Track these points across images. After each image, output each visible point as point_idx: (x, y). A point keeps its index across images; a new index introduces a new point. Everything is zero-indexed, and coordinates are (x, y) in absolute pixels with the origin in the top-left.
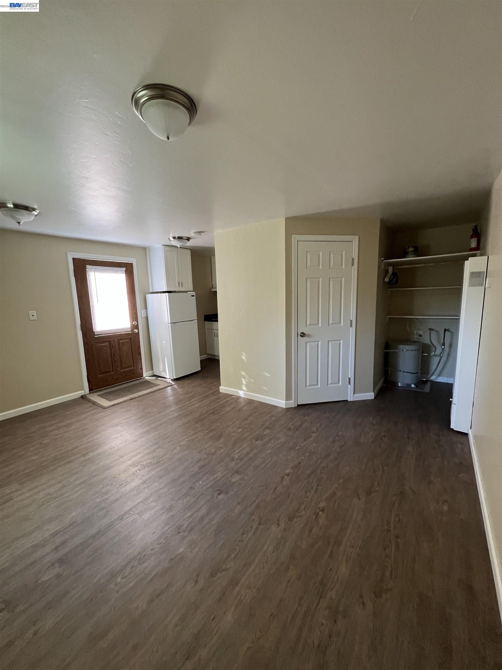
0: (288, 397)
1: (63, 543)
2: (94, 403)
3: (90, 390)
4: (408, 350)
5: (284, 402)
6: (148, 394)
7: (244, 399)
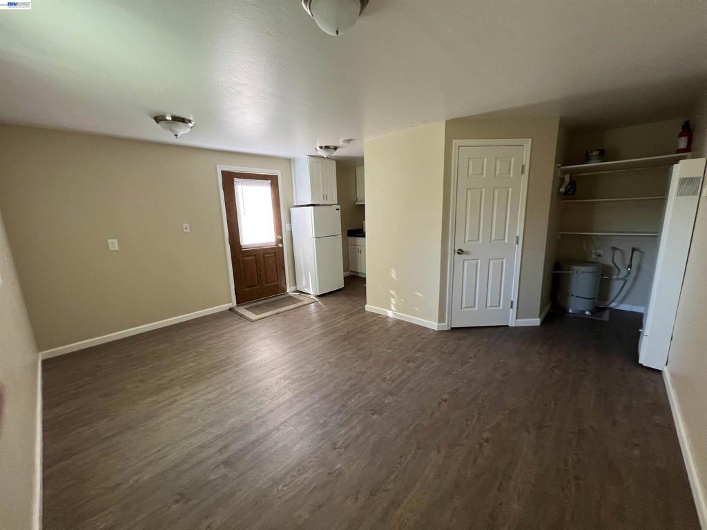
0: (441, 319)
1: (225, 447)
2: (242, 316)
3: (238, 303)
4: (583, 272)
5: (436, 324)
6: (293, 309)
7: (392, 319)
